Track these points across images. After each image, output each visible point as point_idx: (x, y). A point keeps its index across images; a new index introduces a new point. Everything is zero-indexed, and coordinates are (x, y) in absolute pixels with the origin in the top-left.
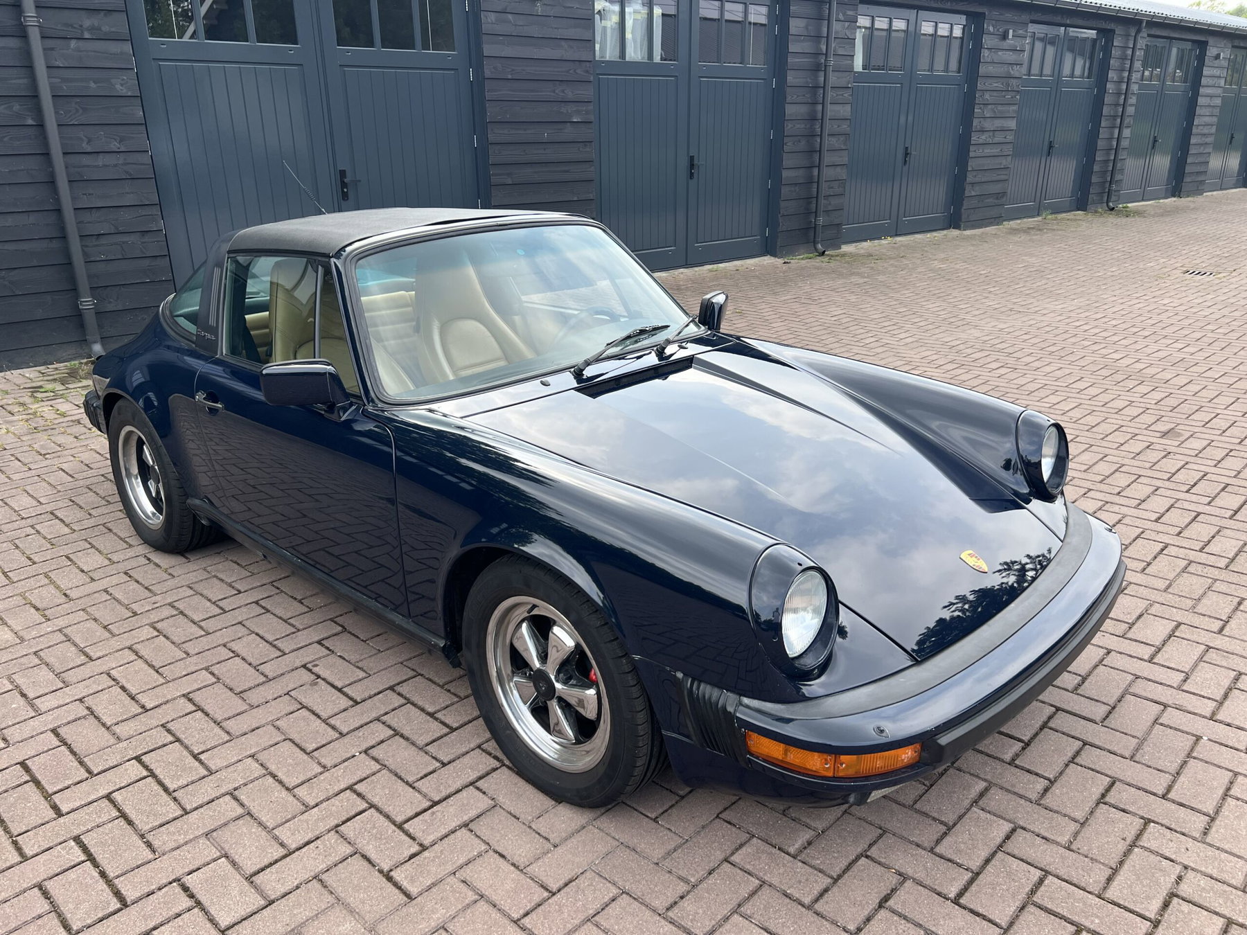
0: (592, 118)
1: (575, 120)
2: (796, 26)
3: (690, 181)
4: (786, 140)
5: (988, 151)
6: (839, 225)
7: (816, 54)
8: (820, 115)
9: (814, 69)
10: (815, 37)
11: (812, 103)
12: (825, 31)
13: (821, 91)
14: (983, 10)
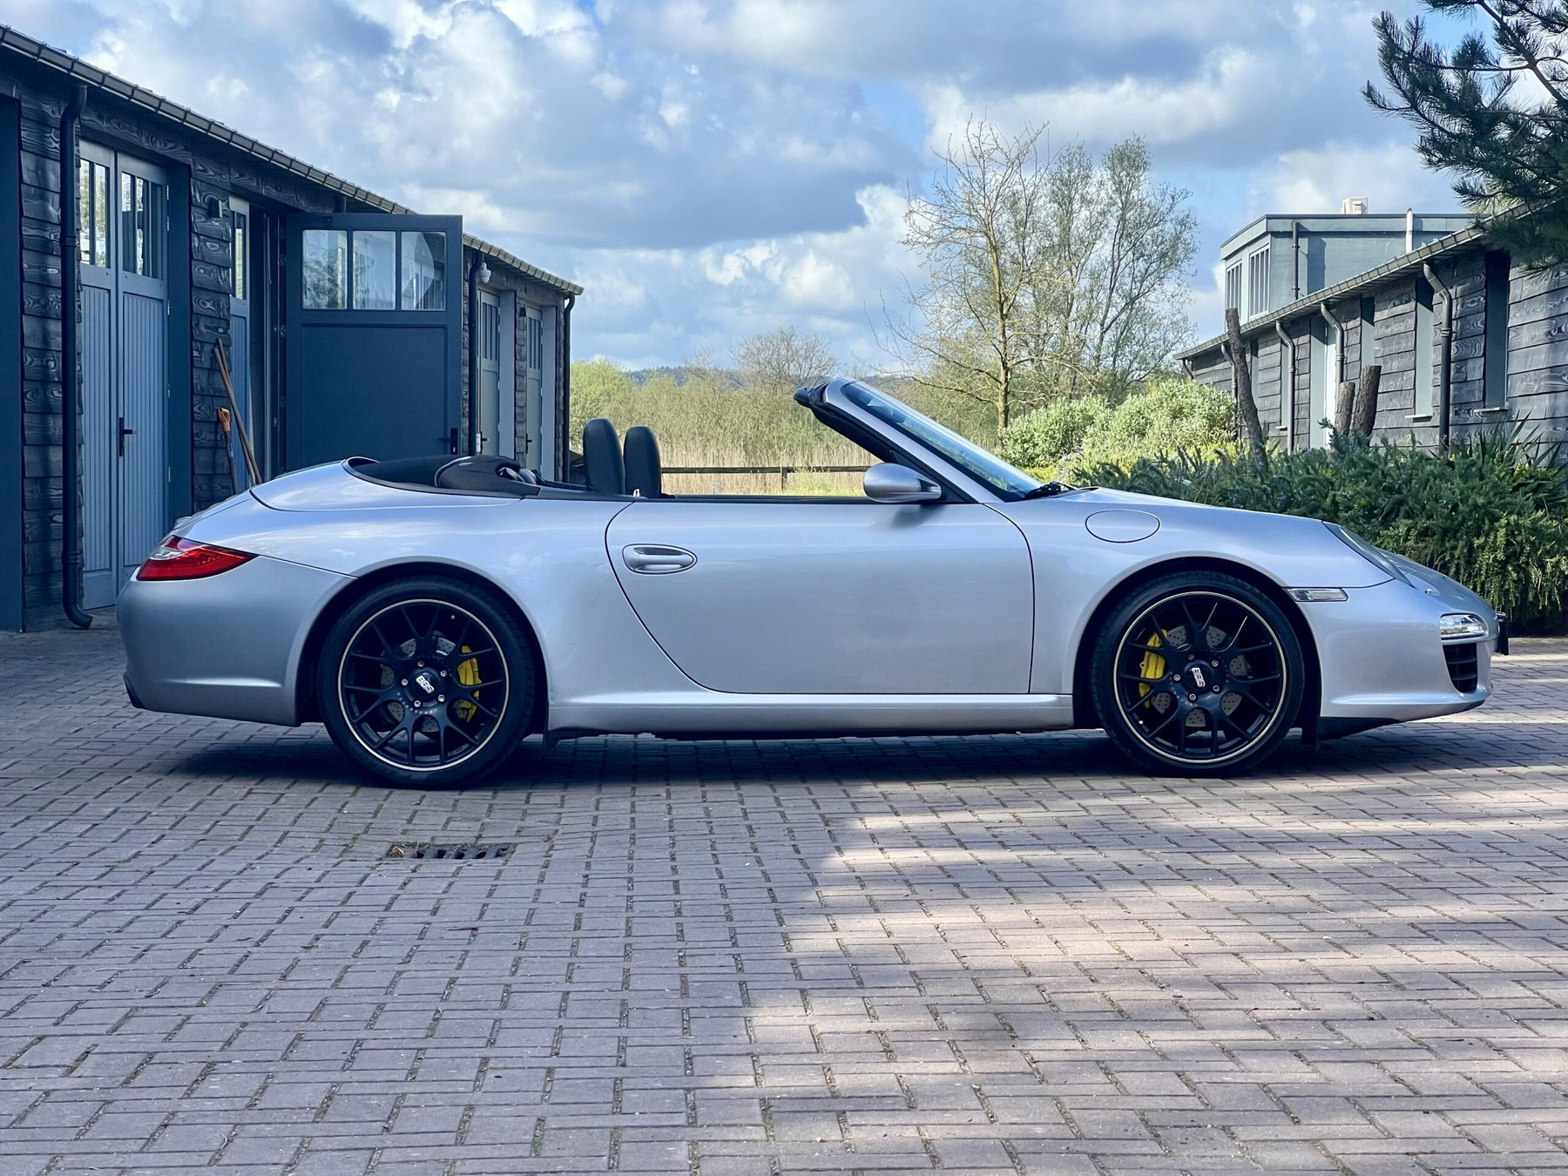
7: (44, 222)
8: (57, 342)
9: (44, 249)
10: (42, 190)
11: (44, 317)
12: (54, 180)
13: (55, 297)
14: (188, 159)
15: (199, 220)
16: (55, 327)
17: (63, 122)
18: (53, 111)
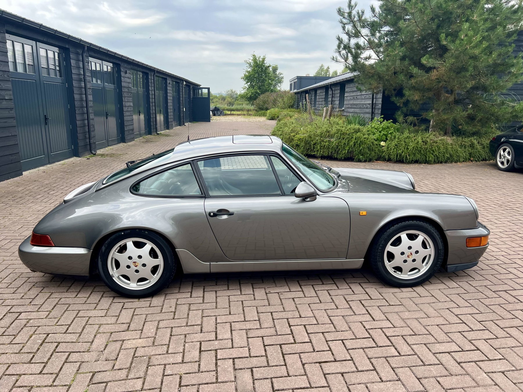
0: (12, 97)
1: (6, 98)
2: (73, 62)
3: (46, 126)
4: (76, 109)
5: (127, 114)
6: (95, 143)
7: (80, 74)
8: (84, 99)
9: (80, 80)
10: (79, 68)
11: (81, 94)
12: (81, 66)
13: (83, 89)
14: (120, 63)
15: (123, 74)
16: (84, 96)
17: (82, 53)
18: (80, 51)
